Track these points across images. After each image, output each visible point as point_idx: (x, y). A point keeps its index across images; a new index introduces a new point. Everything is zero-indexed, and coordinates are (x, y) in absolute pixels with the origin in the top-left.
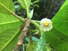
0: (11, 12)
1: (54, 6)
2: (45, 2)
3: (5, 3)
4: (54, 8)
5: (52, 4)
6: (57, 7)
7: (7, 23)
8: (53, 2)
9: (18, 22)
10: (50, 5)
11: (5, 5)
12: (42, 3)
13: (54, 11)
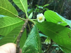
0: (16, 15)
1: (65, 9)
2: (55, 5)
3: (12, 11)
4: (65, 11)
5: (63, 7)
6: (69, 10)
7: (15, 23)
8: (63, 5)
9: (22, 22)
10: (60, 8)
11: (12, 12)
12: (52, 6)
13: (64, 14)
